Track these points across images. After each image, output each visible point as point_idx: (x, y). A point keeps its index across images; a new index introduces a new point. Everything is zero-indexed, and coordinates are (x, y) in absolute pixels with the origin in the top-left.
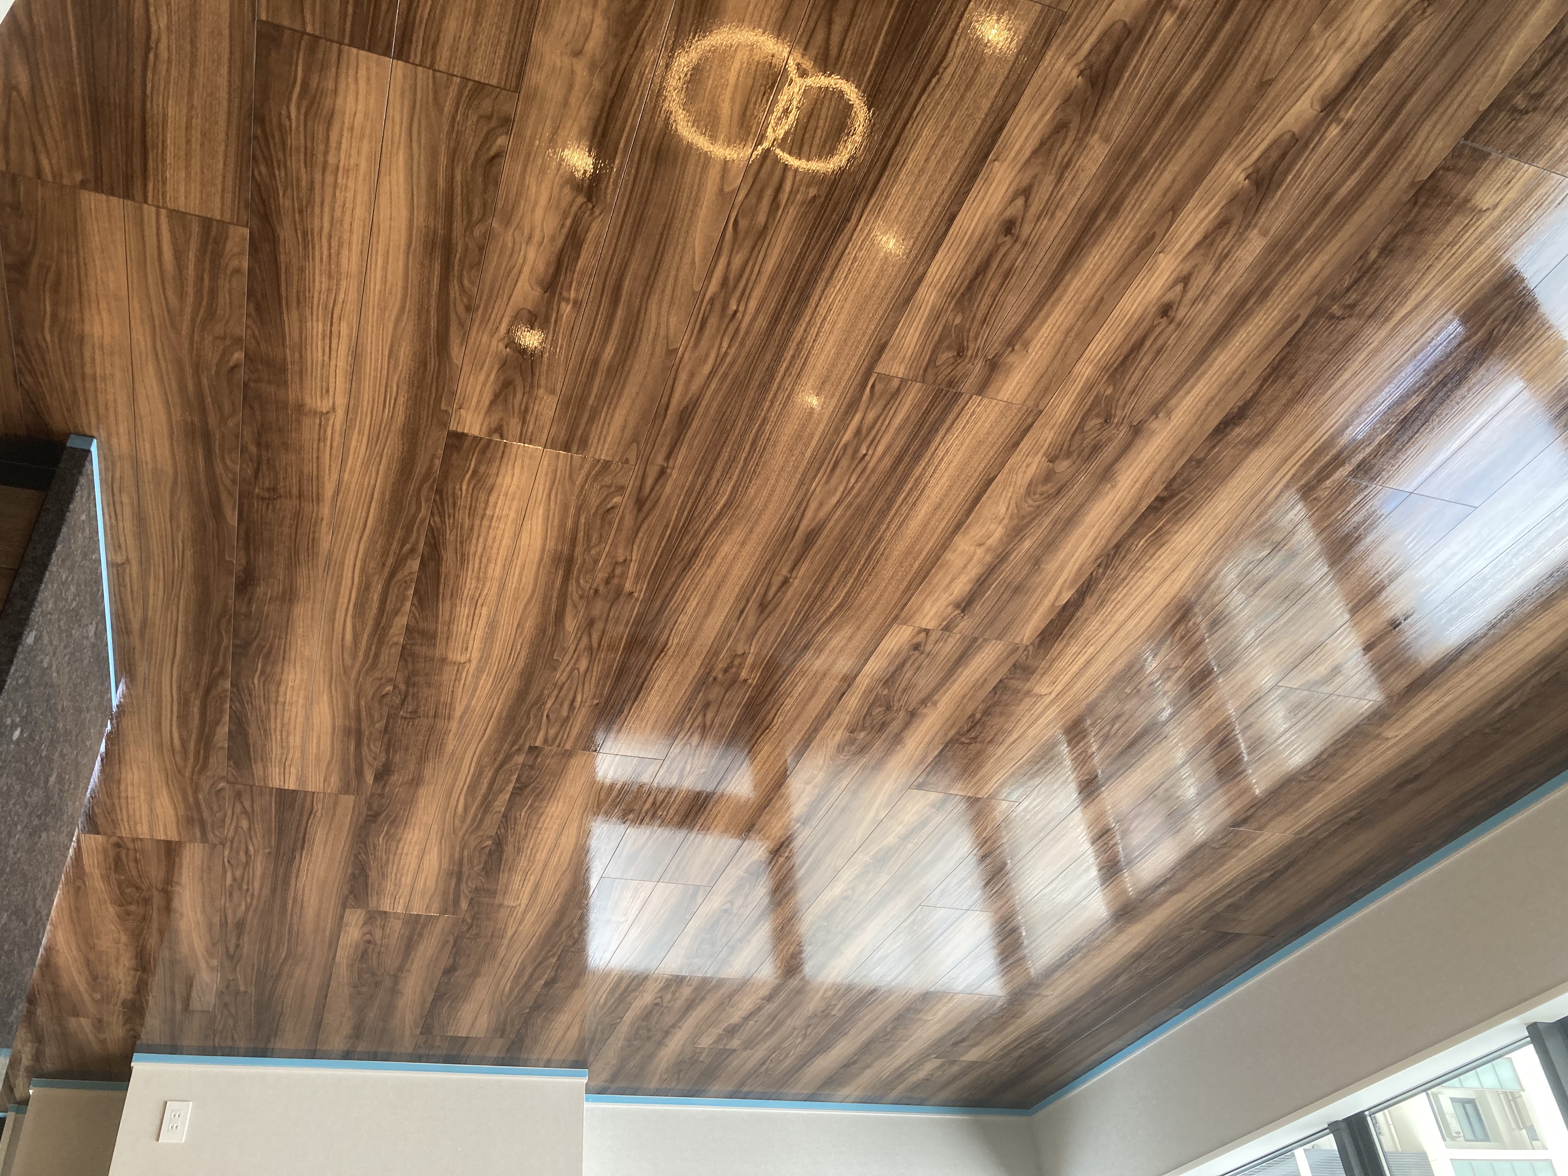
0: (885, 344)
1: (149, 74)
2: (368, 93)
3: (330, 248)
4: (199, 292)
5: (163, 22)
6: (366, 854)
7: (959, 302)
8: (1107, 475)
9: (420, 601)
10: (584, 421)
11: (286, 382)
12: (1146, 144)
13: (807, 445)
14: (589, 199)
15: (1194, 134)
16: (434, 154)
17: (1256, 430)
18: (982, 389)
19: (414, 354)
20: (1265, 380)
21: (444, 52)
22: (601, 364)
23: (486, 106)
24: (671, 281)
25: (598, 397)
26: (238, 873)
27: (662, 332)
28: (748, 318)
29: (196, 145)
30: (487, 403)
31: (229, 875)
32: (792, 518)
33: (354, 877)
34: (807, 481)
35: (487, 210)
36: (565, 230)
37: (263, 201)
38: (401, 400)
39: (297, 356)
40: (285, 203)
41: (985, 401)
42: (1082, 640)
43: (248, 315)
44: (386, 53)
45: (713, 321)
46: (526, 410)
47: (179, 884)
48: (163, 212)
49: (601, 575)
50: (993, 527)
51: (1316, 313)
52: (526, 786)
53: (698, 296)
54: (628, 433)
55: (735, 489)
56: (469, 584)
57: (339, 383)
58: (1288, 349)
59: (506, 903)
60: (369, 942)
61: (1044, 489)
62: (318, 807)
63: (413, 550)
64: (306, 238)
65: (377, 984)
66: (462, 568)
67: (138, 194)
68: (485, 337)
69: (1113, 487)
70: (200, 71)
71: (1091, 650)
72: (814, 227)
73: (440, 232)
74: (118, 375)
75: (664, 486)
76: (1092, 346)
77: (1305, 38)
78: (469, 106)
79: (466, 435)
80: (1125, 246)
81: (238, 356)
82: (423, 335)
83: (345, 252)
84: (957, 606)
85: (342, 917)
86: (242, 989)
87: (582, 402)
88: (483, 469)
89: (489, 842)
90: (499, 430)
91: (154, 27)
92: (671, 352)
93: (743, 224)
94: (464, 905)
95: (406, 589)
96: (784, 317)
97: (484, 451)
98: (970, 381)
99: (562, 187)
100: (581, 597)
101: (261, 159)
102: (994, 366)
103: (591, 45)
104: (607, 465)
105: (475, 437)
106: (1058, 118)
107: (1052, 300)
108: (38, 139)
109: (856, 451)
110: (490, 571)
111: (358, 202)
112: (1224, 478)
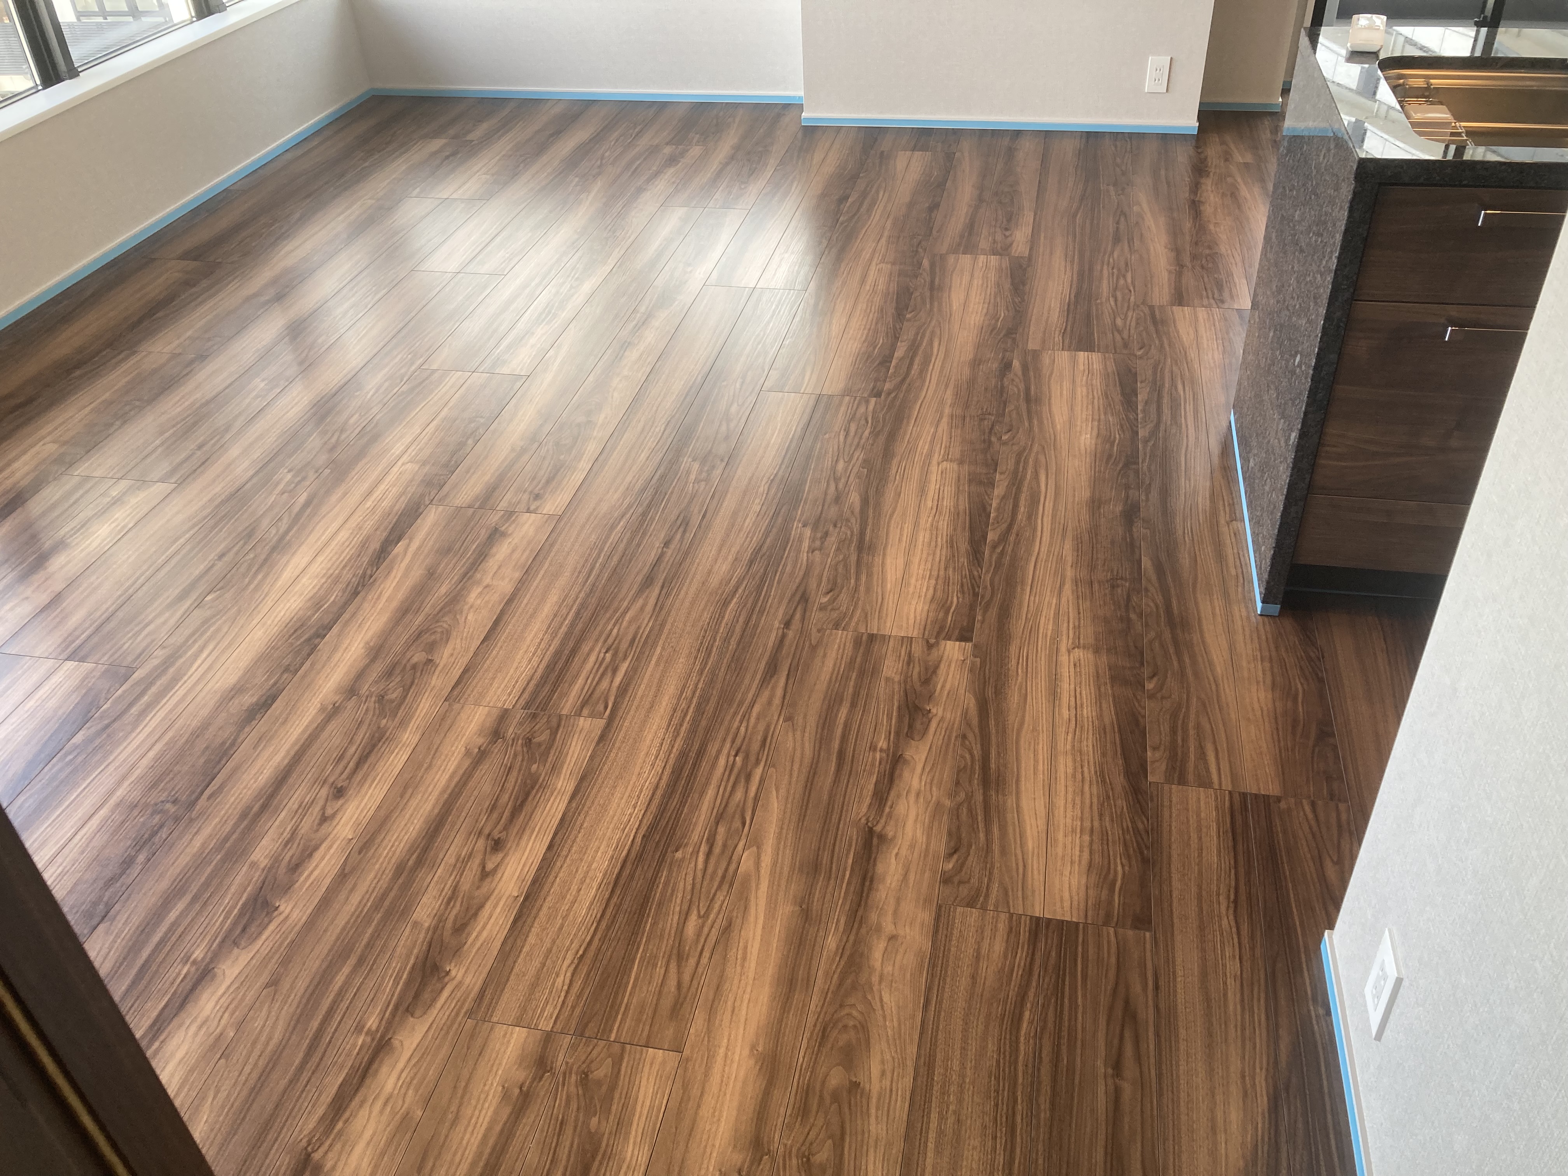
0: (598, 743)
1: (1233, 883)
2: (1061, 890)
3: (1082, 772)
4: (1185, 731)
5: (1225, 922)
6: (1014, 302)
7: (535, 782)
8: (375, 652)
9: (984, 508)
10: (859, 660)
11: (1110, 669)
12: (378, 924)
13: (661, 656)
14: (871, 831)
15: (333, 938)
16: (1004, 851)
17: (236, 701)
18: (504, 715)
19: (1005, 699)
20: (233, 744)
21: (1002, 926)
22: (848, 705)
23: (964, 891)
24: (795, 774)
25: (848, 678)
26: (1122, 282)
27: (798, 733)
28: (725, 751)
29: (1194, 836)
30: (942, 666)
31: (1129, 280)
32: (668, 595)
33: (1024, 284)
34: (657, 628)
35: (955, 812)
36: (889, 803)
37: (1139, 802)
38: (1014, 662)
39: (1103, 689)
40: (1121, 803)
41: (500, 705)
42: (379, 512)
43: (1144, 717)
44: (1049, 921)
45: (756, 746)
46: (908, 664)
47: (1170, 272)
48: (1216, 786)
49: (832, 540)
50: (479, 601)
51: (192, 804)
52: (881, 364)
53: (770, 764)
54: (820, 652)
55: (721, 616)
56: (944, 524)
57: (1066, 671)
58: (216, 771)
59: (889, 266)
60: (1006, 229)
61: (433, 637)
62: (1058, 338)
63: (994, 547)
64: (1102, 777)
65: (996, 194)
66: (951, 537)
67: (1237, 798)
68: (948, 716)
69: (367, 643)
70: (1194, 889)
71: (369, 504)
72: (674, 829)
73: (993, 793)
74: (1244, 664)
75: (785, 614)
76: (405, 757)
77: (240, 1026)
78: (978, 890)
79: (957, 640)
80: (386, 842)
81: (1150, 686)
82: (1000, 713)
83: (1070, 771)
84: (504, 535)
85: (1031, 249)
86: (1111, 188)
87: (862, 674)
88: (941, 615)
89: (908, 316)
90: (930, 647)
91: (1231, 917)
92: (789, 719)
93: (737, 824)
94: (926, 263)
95: (997, 517)
96: (693, 755)
97: (942, 628)
98: (516, 720)
99: (894, 837)
100: (848, 520)
101: (1143, 833)
102: (496, 733)
103: (882, 945)
104: (836, 626)
105: (949, 640)
106: (464, 935)
107: (449, 791)
108: (1315, 828)
109: (615, 655)
110: (927, 536)
111: (1062, 809)
112: (261, 659)
